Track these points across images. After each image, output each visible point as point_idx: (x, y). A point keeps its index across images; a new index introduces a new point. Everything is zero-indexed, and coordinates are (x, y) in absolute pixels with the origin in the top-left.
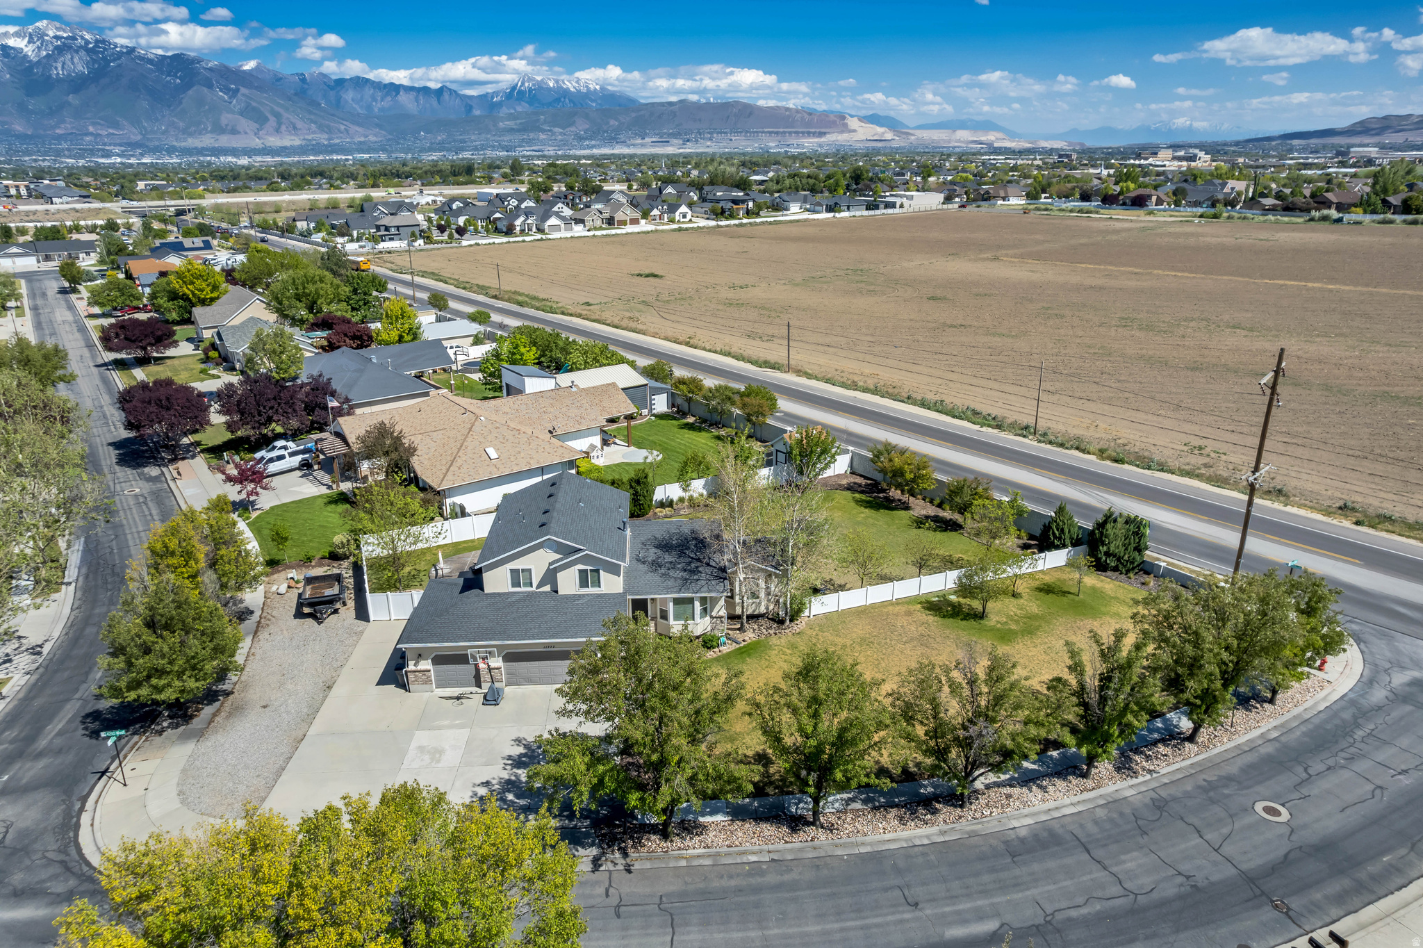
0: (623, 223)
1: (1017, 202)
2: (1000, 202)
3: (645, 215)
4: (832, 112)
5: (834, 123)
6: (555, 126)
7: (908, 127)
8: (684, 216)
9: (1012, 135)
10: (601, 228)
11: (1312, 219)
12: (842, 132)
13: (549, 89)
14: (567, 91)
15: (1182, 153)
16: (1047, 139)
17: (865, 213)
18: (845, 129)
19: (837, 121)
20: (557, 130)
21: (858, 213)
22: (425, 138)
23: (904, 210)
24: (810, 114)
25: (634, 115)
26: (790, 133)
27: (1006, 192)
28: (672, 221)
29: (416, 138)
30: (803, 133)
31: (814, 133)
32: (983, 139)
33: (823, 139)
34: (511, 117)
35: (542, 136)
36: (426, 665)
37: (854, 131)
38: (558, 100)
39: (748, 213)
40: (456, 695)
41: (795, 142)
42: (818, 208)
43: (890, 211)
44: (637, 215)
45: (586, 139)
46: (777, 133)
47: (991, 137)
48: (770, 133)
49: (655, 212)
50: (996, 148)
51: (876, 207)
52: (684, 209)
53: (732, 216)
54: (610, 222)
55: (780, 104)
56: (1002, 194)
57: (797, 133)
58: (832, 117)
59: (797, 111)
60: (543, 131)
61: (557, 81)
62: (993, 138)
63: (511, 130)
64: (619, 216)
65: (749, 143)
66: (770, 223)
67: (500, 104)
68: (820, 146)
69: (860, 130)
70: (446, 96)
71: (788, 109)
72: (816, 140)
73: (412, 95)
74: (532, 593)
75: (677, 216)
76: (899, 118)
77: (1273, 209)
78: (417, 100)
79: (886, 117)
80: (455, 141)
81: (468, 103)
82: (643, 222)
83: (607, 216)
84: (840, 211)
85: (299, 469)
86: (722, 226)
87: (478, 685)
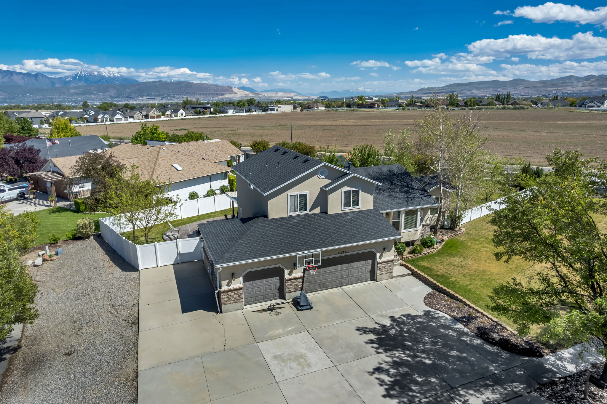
0: (152, 117)
1: (322, 108)
2: (315, 109)
3: (163, 114)
4: (226, 86)
5: (227, 90)
6: (99, 92)
7: (258, 91)
8: (182, 114)
9: (300, 94)
10: (143, 120)
12: (231, 94)
13: (95, 76)
14: (104, 76)
17: (263, 113)
18: (232, 92)
19: (229, 89)
20: (100, 94)
21: (260, 113)
22: (30, 97)
23: (279, 112)
24: (217, 86)
25: (137, 87)
26: (209, 94)
27: (317, 105)
28: (176, 116)
29: (25, 97)
30: (214, 94)
31: (219, 94)
32: (289, 96)
33: (223, 97)
34: (76, 88)
35: (93, 96)
36: (238, 283)
37: (236, 93)
38: (100, 81)
39: (211, 113)
40: (266, 307)
41: (211, 98)
42: (241, 111)
43: (273, 112)
44: (160, 114)
45: (115, 98)
46: (203, 94)
47: (292, 95)
48: (200, 94)
49: (168, 113)
51: (267, 110)
52: (182, 112)
53: (204, 114)
54: (146, 117)
55: (203, 82)
56: (316, 106)
57: (212, 94)
58: (226, 88)
59: (211, 85)
60: (93, 94)
61: (98, 72)
62: (293, 95)
63: (77, 94)
64: (151, 115)
66: (223, 116)
67: (70, 82)
68: (222, 99)
69: (239, 93)
70: (40, 77)
71: (207, 84)
72: (221, 97)
73: (20, 77)
74: (308, 215)
75: (179, 114)
76: (254, 88)
77: (421, 107)
78: (23, 79)
79: (248, 88)
80: (46, 98)
81: (53, 81)
82: (162, 117)
83: (145, 114)
84: (252, 112)
85: (17, 199)
86: (200, 118)
87: (282, 296)
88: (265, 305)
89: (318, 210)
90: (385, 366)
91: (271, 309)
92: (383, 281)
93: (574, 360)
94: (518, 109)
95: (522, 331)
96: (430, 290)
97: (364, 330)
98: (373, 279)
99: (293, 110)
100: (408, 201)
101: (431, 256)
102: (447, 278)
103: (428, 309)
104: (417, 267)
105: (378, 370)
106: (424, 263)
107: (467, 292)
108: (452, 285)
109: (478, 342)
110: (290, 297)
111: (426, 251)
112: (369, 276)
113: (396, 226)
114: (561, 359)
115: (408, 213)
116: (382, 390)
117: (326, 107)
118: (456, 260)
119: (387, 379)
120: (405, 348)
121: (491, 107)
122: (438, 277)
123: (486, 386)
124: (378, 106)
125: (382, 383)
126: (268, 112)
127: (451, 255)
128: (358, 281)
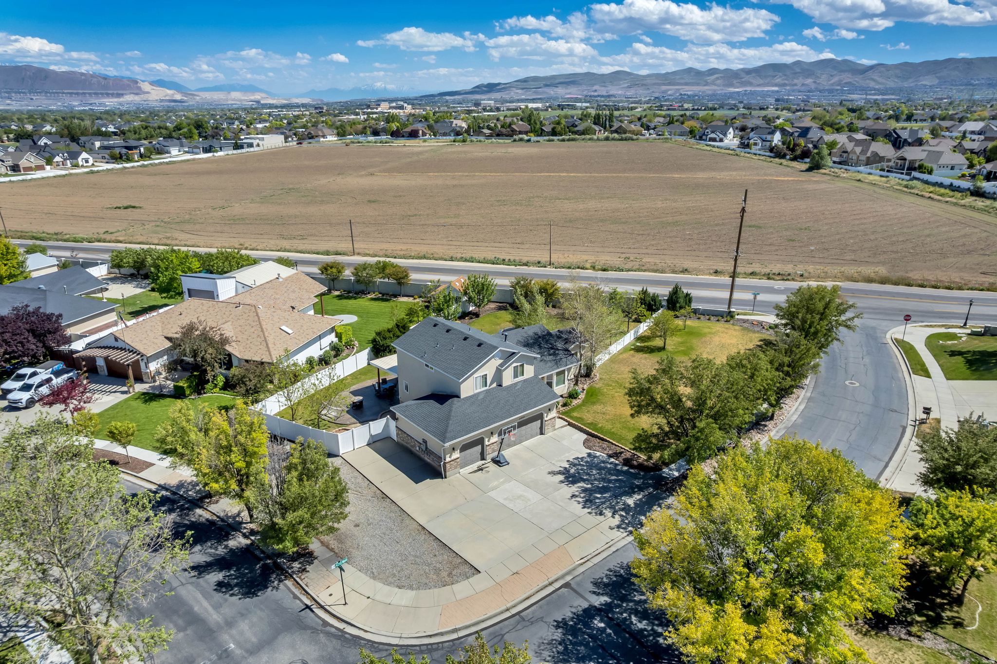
0: (29, 169)
1: (332, 138)
2: (322, 139)
3: (49, 162)
4: (123, 77)
5: (129, 86)
7: (191, 90)
8: (87, 162)
9: (271, 95)
10: (6, 175)
11: (515, 141)
12: (136, 94)
15: (394, 104)
16: (297, 97)
17: (235, 152)
18: (139, 91)
19: (132, 85)
21: (230, 152)
23: (261, 148)
24: (105, 79)
26: (90, 94)
27: (323, 132)
28: (76, 166)
30: (102, 94)
31: (113, 95)
32: (252, 98)
33: (121, 99)
36: (456, 455)
37: (148, 93)
39: (142, 156)
40: (476, 468)
41: (96, 101)
42: (195, 150)
43: (252, 149)
44: (42, 162)
46: (77, 94)
47: (257, 97)
48: (71, 94)
49: (58, 159)
50: (263, 104)
51: (242, 147)
52: (84, 155)
53: (129, 160)
54: (15, 168)
55: (73, 70)
56: (318, 133)
57: (96, 94)
58: (126, 82)
59: (92, 76)
62: (259, 97)
64: (23, 163)
65: (50, 102)
66: (167, 163)
68: (121, 104)
69: (153, 92)
71: (82, 74)
72: (116, 100)
74: (488, 390)
75: (80, 161)
76: (182, 83)
77: (491, 136)
79: (171, 82)
82: (48, 168)
83: (10, 163)
84: (217, 151)
86: (125, 168)
87: (483, 458)
88: (475, 466)
89: (494, 385)
90: (577, 493)
91: (480, 469)
92: (549, 434)
93: (678, 470)
94: (626, 140)
95: (650, 458)
96: (585, 436)
97: (553, 473)
98: (542, 433)
99: (284, 144)
100: (557, 363)
101: (579, 407)
102: (596, 425)
103: (589, 451)
104: (571, 418)
105: (573, 496)
106: (575, 414)
107: (612, 434)
108: (600, 430)
109: (625, 468)
110: (489, 458)
111: (575, 402)
112: (539, 431)
113: (550, 384)
114: (671, 470)
115: (558, 374)
116: (580, 506)
117: (338, 134)
118: (598, 408)
119: (581, 500)
120: (584, 480)
121: (588, 137)
122: (590, 425)
123: (634, 493)
124: (424, 134)
125: (579, 503)
126: (243, 151)
127: (594, 403)
128: (532, 436)
